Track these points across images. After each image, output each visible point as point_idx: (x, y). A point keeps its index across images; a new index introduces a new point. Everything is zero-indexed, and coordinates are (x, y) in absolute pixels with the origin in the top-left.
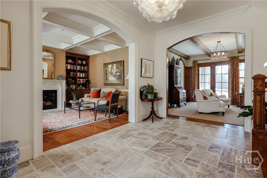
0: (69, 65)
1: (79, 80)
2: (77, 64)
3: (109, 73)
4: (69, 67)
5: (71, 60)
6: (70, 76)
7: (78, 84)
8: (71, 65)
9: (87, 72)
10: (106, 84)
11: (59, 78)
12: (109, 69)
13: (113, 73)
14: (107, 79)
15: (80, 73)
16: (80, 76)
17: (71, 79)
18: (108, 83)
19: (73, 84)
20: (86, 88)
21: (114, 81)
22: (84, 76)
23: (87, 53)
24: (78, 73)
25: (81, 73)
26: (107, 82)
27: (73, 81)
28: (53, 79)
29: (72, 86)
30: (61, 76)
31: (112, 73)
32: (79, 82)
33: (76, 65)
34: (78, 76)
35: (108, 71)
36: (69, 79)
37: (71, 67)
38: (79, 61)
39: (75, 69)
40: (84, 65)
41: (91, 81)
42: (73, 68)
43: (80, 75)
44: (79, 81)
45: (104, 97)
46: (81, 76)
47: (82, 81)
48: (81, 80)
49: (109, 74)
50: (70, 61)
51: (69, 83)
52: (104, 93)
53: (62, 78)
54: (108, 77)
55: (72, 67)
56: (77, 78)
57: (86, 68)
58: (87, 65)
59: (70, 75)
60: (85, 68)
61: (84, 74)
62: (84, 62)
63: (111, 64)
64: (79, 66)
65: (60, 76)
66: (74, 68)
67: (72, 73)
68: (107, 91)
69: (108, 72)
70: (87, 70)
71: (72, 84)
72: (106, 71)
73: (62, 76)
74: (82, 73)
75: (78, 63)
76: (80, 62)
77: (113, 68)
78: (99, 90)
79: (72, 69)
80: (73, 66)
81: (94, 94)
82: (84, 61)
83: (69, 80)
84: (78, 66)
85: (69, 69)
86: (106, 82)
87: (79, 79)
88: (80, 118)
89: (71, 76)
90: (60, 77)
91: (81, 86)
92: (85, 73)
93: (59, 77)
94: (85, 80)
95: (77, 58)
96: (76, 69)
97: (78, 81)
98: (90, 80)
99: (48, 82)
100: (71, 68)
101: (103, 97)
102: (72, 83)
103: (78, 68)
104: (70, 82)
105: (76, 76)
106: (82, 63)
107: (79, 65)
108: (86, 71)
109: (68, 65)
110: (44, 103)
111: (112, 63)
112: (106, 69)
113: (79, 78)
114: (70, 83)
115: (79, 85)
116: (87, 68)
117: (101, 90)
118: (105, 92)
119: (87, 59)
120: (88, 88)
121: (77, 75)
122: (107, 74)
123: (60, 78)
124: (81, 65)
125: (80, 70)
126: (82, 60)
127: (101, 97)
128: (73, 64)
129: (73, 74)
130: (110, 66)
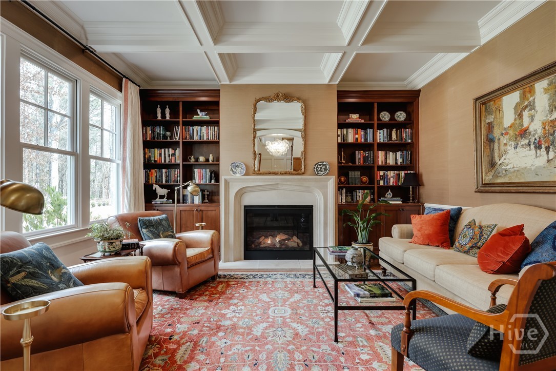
0: (351, 131)
1: (384, 174)
2: (376, 126)
3: (507, 134)
4: (351, 136)
5: (358, 115)
6: (355, 163)
7: (380, 188)
8: (359, 130)
9: (410, 148)
10: (487, 189)
11: (317, 171)
12: (502, 117)
13: (531, 129)
14: (492, 164)
15: (386, 153)
16: (386, 163)
17: (358, 173)
18: (499, 181)
19: (363, 188)
20: (405, 200)
21: (539, 168)
22: (400, 161)
23: (410, 83)
24: (381, 154)
25: (391, 153)
26: (496, 176)
27: (365, 179)
28: (303, 174)
29: (360, 194)
30: (323, 165)
31: (524, 133)
32: (382, 183)
33: (371, 126)
34: (380, 163)
35: (501, 123)
36: (350, 173)
37: (357, 136)
38: (383, 114)
39: (370, 140)
40: (400, 126)
41: (425, 178)
42: (363, 140)
43: (386, 159)
44: (383, 178)
45: (477, 251)
46: (391, 162)
47: (392, 179)
48: (391, 174)
49: (505, 142)
50: (354, 117)
51: (351, 185)
52: (477, 230)
53: (325, 169)
54: (496, 155)
55: (361, 135)
56: (376, 169)
57: (406, 134)
58: (412, 123)
59: (354, 161)
60: (404, 135)
61: (399, 154)
62: (401, 116)
63: (514, 90)
64: (382, 131)
65: (320, 165)
66: (366, 139)
67: (359, 155)
68: (491, 222)
69: (497, 133)
70: (412, 139)
71: (360, 188)
72: (490, 127)
73: (325, 165)
74: (395, 151)
75: (379, 119)
76: (385, 116)
77: (532, 106)
78: (448, 212)
79: (359, 141)
80: (362, 133)
81: (428, 230)
82: (398, 113)
83: (350, 176)
84: (380, 129)
85: (351, 144)
86: (488, 178)
87: (382, 173)
88: (336, 340)
89: (357, 163)
90: (321, 168)
91: (389, 194)
92: (402, 151)
93: (317, 167)
94: (403, 173)
95: (376, 105)
96: (373, 141)
97: (381, 179)
98: (421, 175)
99: (288, 183)
100: (357, 139)
101: (467, 247)
102: (359, 185)
103: (381, 136)
104: (354, 182)
105: (373, 163)
106: (392, 118)
107: (381, 126)
108: (409, 144)
109: (347, 132)
110: (284, 240)
111: (524, 83)
112: (490, 119)
113: (381, 168)
114: (353, 185)
115: (383, 190)
116: (412, 134)
117: (459, 212)
118: (481, 227)
119: (411, 103)
120: (413, 200)
121: (375, 159)
122: (491, 141)
123: (321, 171)
124: (391, 125)
125: (386, 141)
126: (392, 109)
127: (457, 244)
128: (364, 127)
129: (364, 158)
130: (510, 101)
